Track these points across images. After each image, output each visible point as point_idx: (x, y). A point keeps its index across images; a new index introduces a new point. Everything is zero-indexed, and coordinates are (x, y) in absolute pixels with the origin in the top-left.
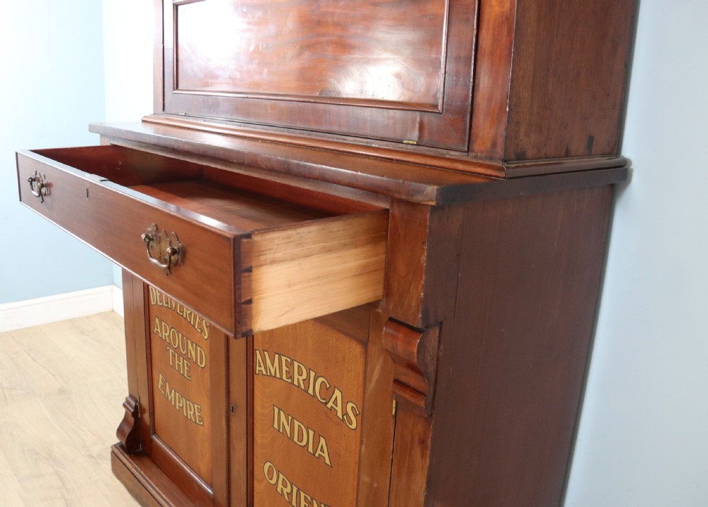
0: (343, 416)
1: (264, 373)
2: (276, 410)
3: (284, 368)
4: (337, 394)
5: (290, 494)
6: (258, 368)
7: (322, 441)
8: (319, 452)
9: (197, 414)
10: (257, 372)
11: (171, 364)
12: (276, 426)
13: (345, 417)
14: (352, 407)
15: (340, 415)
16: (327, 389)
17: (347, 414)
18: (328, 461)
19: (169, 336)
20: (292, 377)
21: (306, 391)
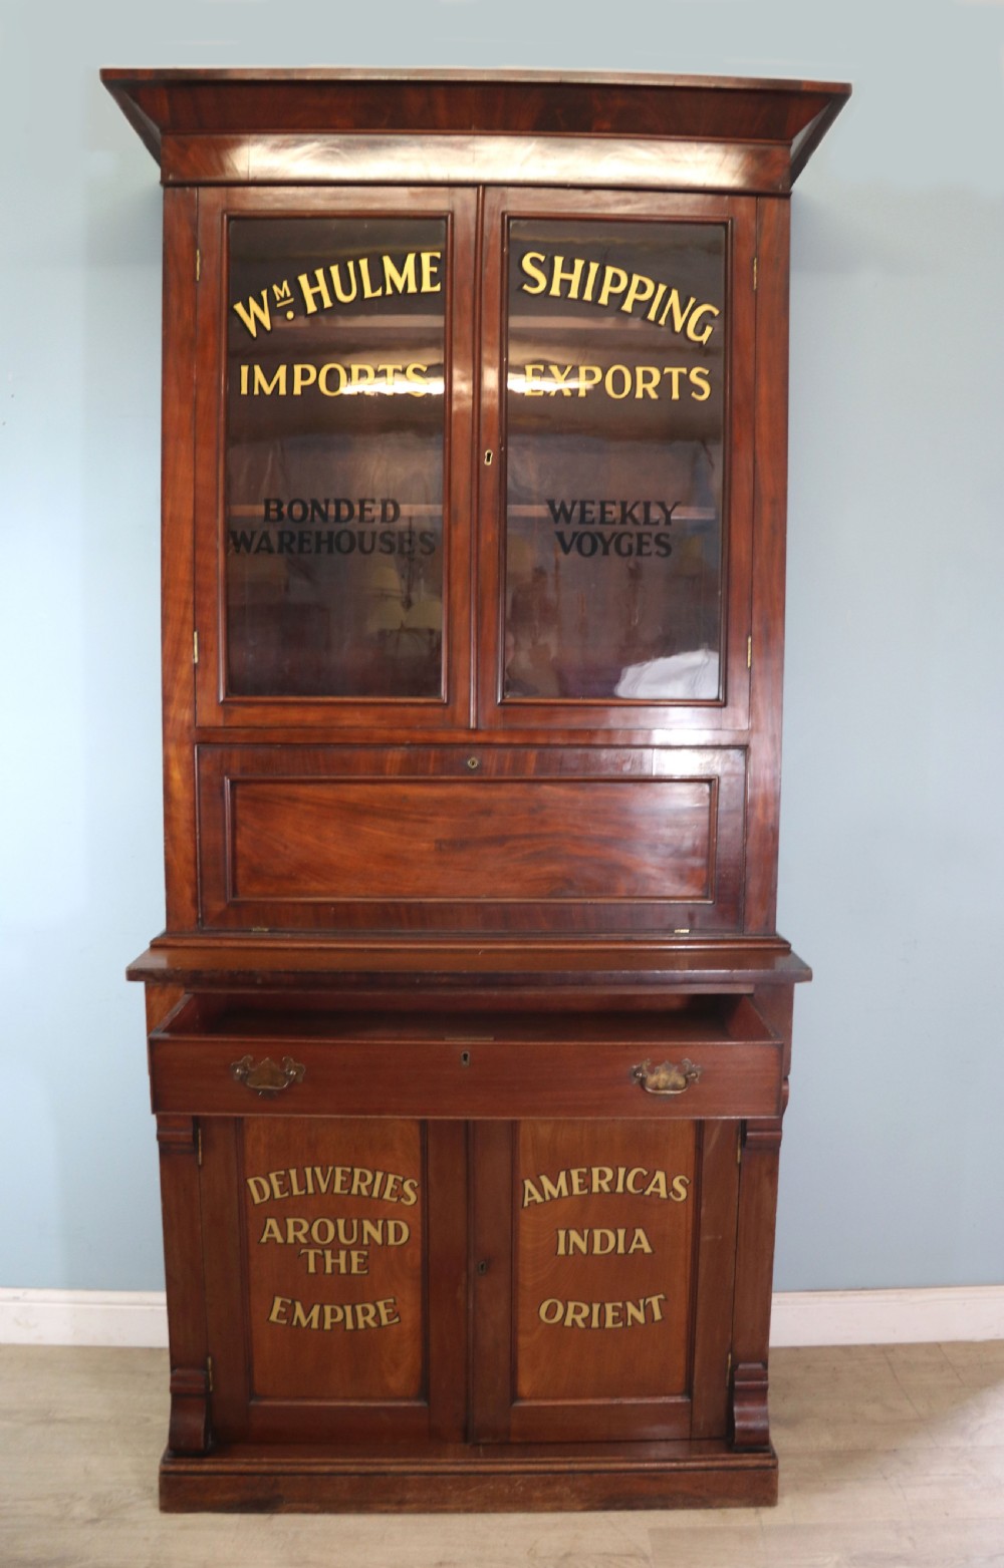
0: (668, 1193)
1: (539, 1199)
2: (562, 1234)
3: (576, 1181)
4: (660, 1176)
5: (588, 1320)
6: (527, 1199)
7: (640, 1233)
8: (634, 1246)
9: (383, 1312)
10: (526, 1204)
11: (312, 1269)
12: (561, 1250)
13: (671, 1194)
14: (681, 1181)
15: (663, 1194)
16: (644, 1177)
17: (674, 1190)
18: (648, 1249)
19: (308, 1235)
20: (590, 1186)
21: (613, 1191)
